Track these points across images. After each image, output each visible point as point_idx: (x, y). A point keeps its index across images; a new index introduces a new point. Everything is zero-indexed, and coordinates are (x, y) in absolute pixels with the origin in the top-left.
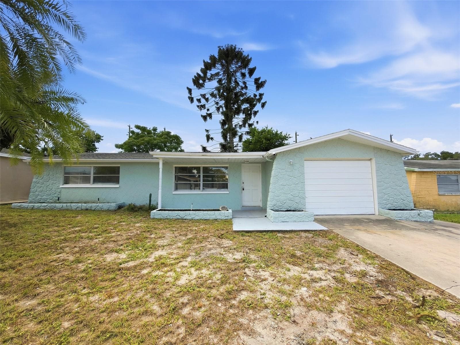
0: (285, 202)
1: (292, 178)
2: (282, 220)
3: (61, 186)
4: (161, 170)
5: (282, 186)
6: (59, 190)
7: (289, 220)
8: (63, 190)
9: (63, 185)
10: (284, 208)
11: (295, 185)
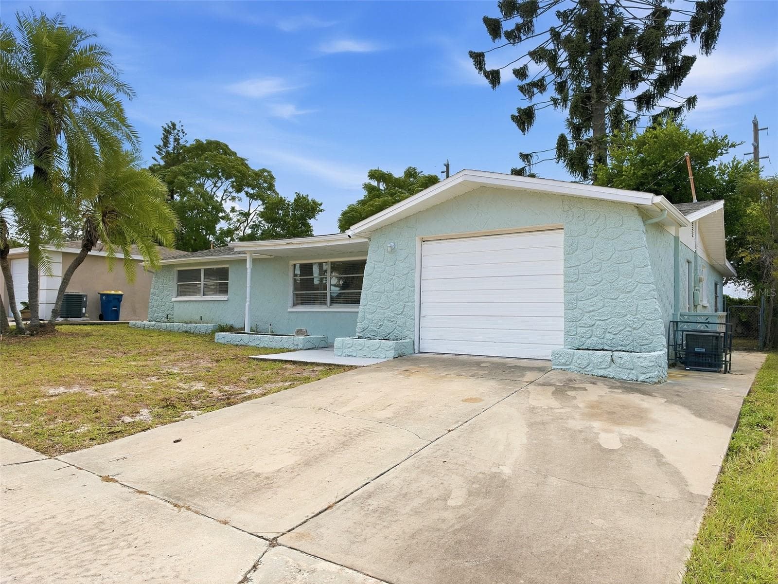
0: (379, 324)
1: (394, 277)
2: (347, 354)
3: (174, 299)
4: (249, 271)
5: (377, 293)
6: (171, 305)
7: (357, 353)
8: (175, 304)
9: (176, 297)
10: (379, 335)
11: (398, 292)
